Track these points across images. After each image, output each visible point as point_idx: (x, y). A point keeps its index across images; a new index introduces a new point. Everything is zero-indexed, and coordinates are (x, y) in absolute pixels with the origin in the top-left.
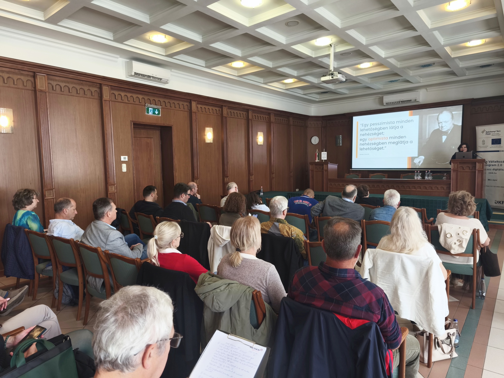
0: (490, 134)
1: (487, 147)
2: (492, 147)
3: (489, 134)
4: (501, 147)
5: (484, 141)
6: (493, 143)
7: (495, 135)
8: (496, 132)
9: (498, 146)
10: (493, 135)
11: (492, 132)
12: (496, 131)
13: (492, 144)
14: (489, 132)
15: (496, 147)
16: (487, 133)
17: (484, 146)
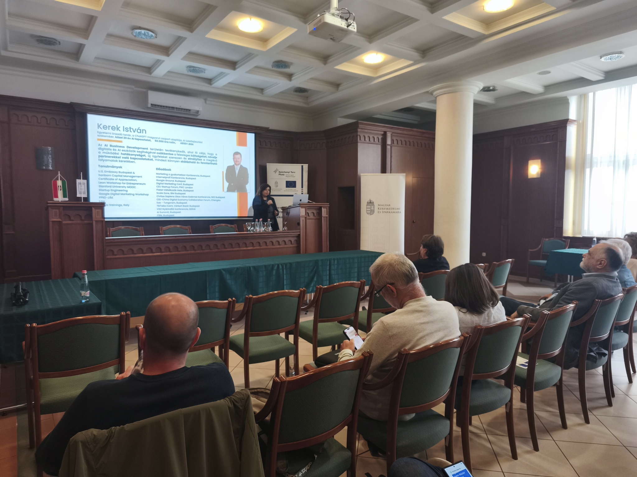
1: (281, 190)
3: (283, 175)
4: (295, 191)
5: (276, 183)
6: (287, 186)
7: (289, 177)
8: (290, 174)
9: (293, 190)
10: (287, 176)
11: (286, 172)
12: (290, 172)
13: (286, 187)
14: (282, 172)
15: (290, 190)
16: (280, 173)
17: (278, 189)
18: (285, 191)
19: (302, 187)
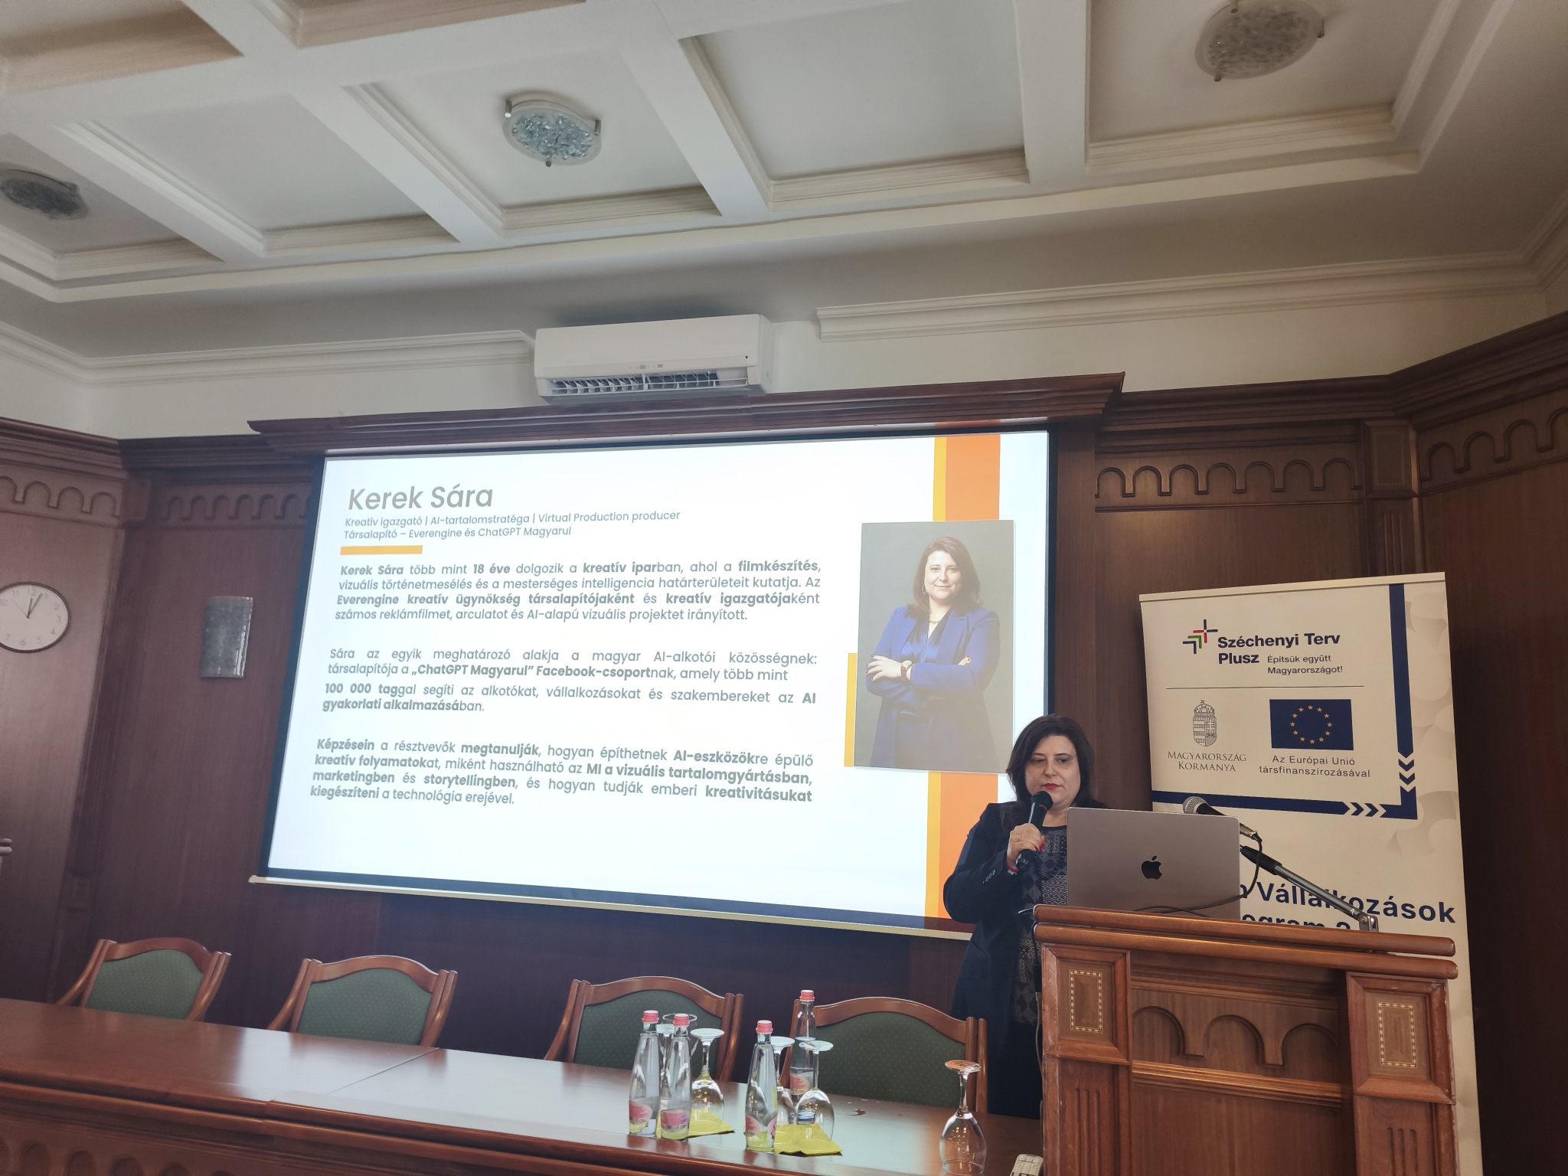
0: (1255, 659)
1: (1236, 763)
2: (1276, 765)
3: (1246, 659)
4: (1352, 774)
5: (1204, 714)
6: (1282, 737)
7: (1296, 671)
8: (1303, 649)
9: (1330, 766)
10: (1279, 666)
11: (1268, 642)
12: (1303, 640)
13: (1276, 744)
14: (1241, 643)
15: (1311, 767)
16: (1227, 650)
17: (1218, 757)
18: (1266, 770)
19: (1405, 745)
